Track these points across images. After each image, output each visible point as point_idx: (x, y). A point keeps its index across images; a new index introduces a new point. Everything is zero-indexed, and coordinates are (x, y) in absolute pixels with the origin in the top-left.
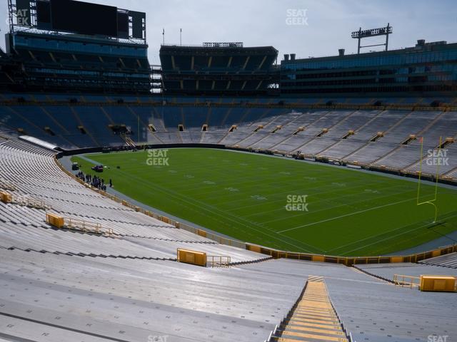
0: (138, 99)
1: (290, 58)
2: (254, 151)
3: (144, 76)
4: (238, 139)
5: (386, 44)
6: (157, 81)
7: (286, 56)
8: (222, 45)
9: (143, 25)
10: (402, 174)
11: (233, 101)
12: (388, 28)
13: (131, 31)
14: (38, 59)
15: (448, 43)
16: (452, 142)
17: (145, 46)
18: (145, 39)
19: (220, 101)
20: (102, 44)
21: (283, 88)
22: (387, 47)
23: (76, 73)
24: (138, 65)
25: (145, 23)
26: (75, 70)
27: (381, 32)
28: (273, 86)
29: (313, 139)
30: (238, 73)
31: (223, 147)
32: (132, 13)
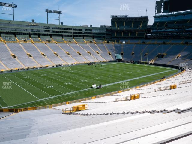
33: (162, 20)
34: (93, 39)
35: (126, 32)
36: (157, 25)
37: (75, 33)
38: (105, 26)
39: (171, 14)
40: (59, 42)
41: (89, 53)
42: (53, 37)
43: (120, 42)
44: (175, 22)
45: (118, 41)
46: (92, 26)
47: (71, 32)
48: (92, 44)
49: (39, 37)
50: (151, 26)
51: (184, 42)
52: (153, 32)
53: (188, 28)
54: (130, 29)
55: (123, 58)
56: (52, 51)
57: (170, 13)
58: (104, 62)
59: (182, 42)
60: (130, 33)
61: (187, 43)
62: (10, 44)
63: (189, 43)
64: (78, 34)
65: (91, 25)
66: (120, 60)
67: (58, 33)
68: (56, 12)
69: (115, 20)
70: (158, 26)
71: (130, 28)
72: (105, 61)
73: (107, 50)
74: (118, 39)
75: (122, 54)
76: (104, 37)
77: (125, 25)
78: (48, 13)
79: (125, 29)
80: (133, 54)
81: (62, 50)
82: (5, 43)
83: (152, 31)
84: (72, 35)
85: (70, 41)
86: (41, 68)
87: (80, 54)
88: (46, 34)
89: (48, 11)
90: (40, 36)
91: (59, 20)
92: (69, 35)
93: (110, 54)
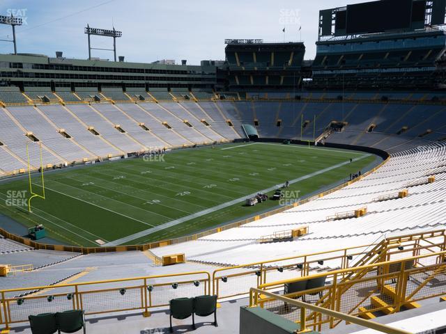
33: (334, 51)
34: (190, 90)
35: (260, 75)
36: (323, 61)
37: (151, 78)
38: (213, 62)
39: (351, 40)
40: (120, 100)
41: (187, 123)
42: (103, 89)
43: (247, 97)
44: (360, 55)
45: (243, 95)
46: (187, 64)
47: (142, 78)
48: (190, 103)
49: (73, 90)
50: (310, 61)
51: (380, 98)
52: (315, 75)
53: (386, 69)
54: (268, 68)
55: (258, 132)
56: (108, 121)
57: (349, 37)
58: (222, 144)
59: (376, 96)
60: (267, 78)
61: (385, 99)
62: (14, 108)
63: (389, 98)
64: (156, 82)
65: (184, 62)
66: (254, 138)
67: (113, 81)
68: (106, 33)
69: (234, 49)
70: (326, 63)
71: (268, 66)
72: (223, 140)
73: (222, 115)
74: (243, 90)
75: (256, 124)
76: (212, 86)
77: (257, 61)
78: (91, 36)
79: (256, 69)
80: (279, 123)
81: (128, 119)
82: (4, 107)
83: (313, 73)
84: (144, 84)
85: (142, 99)
86: (98, 161)
87: (169, 128)
88: (88, 83)
89: (91, 32)
90: (76, 89)
91: (115, 50)
92: (137, 84)
93: (231, 125)
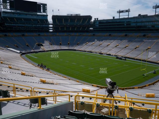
0: (45, 34)
1: (96, 20)
2: (86, 52)
3: (47, 26)
4: (80, 47)
5: (128, 15)
6: (51, 27)
7: (95, 19)
8: (73, 15)
9: (46, 8)
10: (135, 59)
11: (77, 34)
12: (129, 10)
13: (42, 10)
14: (11, 20)
15: (148, 15)
16: (150, 48)
17: (47, 16)
18: (47, 13)
19: (73, 34)
20: (32, 15)
21: (94, 29)
22: (128, 16)
23: (24, 25)
24: (45, 22)
25: (47, 8)
26: (23, 24)
27: (127, 11)
28: (91, 29)
29: (105, 47)
30: (79, 24)
31: (75, 50)
32: (42, 4)
44: (22, 19)
57: (14, 11)
